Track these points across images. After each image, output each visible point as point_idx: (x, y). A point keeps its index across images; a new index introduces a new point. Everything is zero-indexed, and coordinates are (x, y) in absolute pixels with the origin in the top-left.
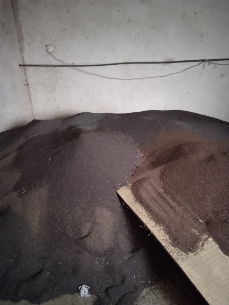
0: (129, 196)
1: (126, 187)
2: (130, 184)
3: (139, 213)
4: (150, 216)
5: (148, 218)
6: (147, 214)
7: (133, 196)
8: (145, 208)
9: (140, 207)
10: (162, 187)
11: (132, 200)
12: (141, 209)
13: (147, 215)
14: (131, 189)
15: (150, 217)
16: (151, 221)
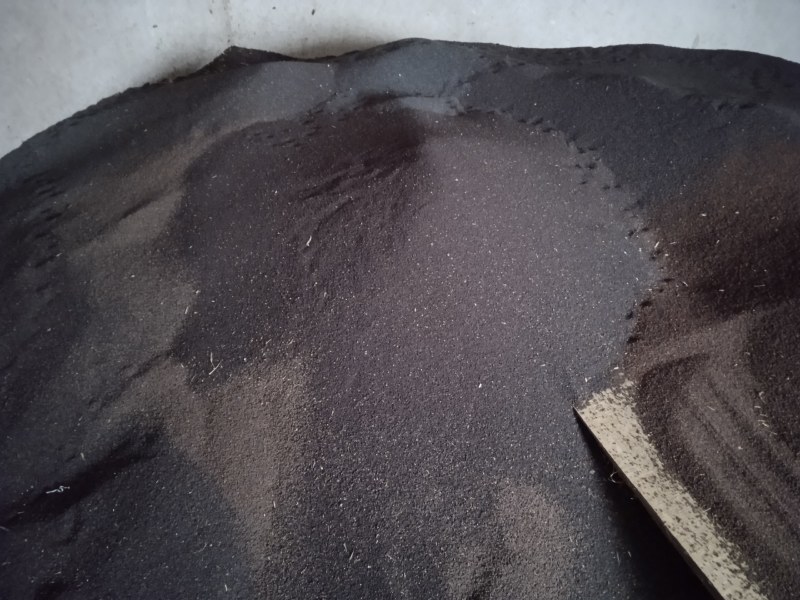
0: (633, 440)
1: (615, 393)
2: (629, 383)
3: (692, 541)
4: (740, 560)
5: (734, 572)
6: (723, 545)
7: (651, 447)
8: (710, 514)
9: (690, 509)
10: (765, 408)
11: (651, 465)
12: (693, 515)
13: (724, 555)
14: (634, 404)
15: (740, 566)
16: (751, 591)
